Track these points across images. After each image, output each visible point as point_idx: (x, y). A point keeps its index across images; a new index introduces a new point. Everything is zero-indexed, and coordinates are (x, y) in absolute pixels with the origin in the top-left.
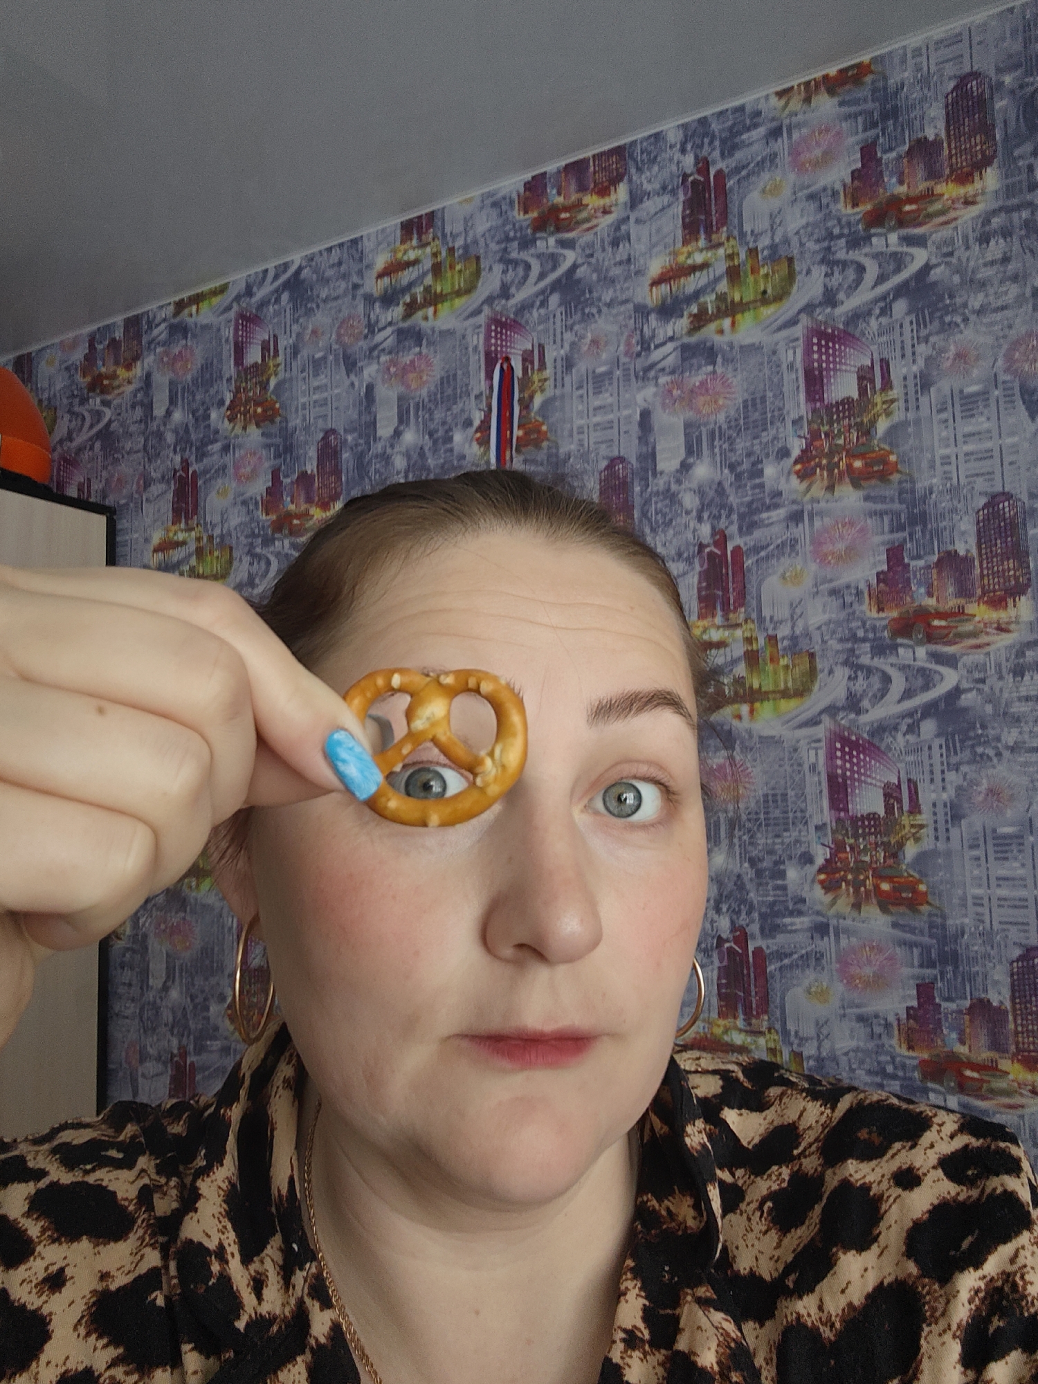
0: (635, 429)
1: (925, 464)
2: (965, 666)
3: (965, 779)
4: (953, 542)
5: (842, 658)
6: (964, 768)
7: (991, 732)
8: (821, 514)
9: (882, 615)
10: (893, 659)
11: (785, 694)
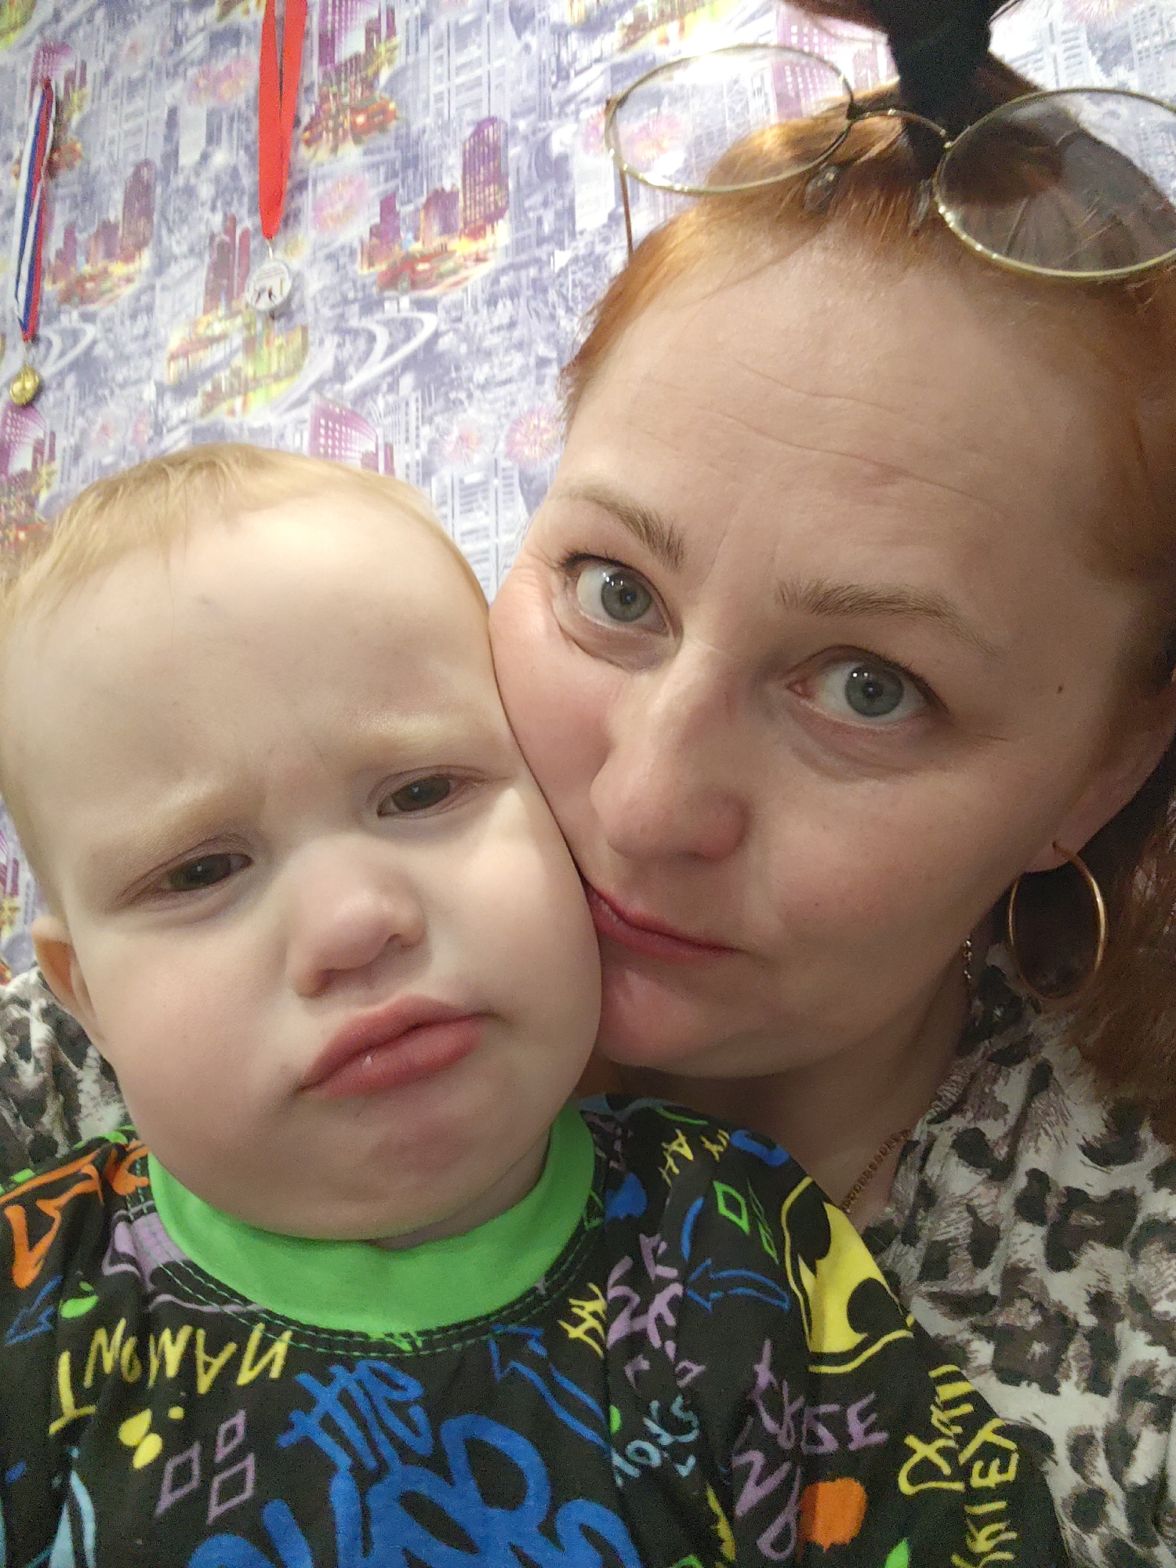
0: (161, 129)
1: (420, 106)
2: (444, 307)
3: (437, 430)
4: (440, 179)
5: (331, 326)
6: (438, 419)
7: (464, 373)
8: (324, 178)
9: (372, 270)
10: (378, 316)
11: (277, 378)
